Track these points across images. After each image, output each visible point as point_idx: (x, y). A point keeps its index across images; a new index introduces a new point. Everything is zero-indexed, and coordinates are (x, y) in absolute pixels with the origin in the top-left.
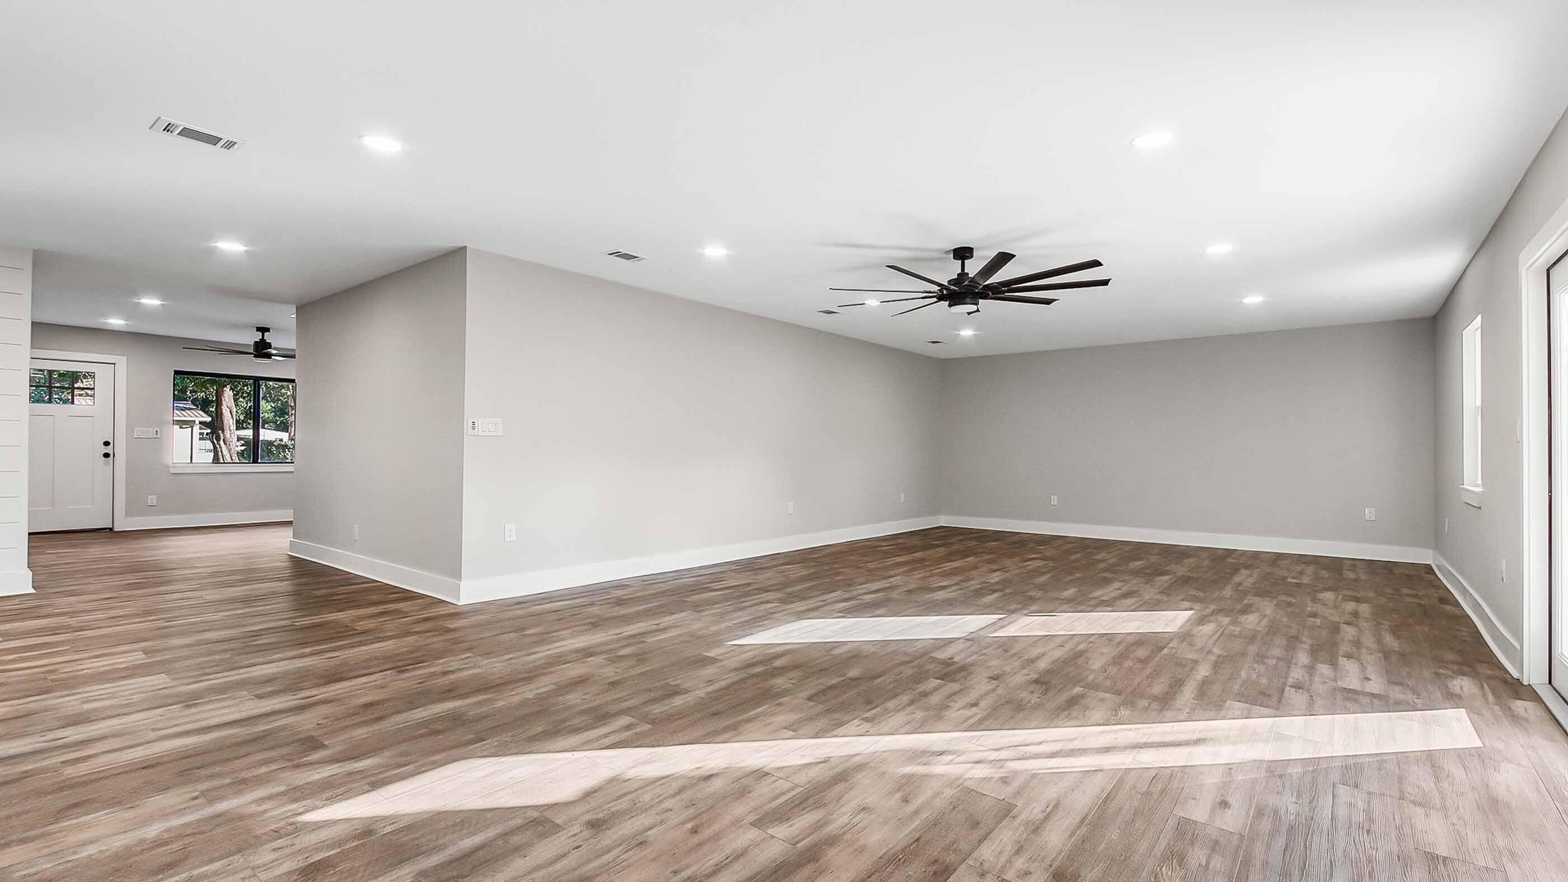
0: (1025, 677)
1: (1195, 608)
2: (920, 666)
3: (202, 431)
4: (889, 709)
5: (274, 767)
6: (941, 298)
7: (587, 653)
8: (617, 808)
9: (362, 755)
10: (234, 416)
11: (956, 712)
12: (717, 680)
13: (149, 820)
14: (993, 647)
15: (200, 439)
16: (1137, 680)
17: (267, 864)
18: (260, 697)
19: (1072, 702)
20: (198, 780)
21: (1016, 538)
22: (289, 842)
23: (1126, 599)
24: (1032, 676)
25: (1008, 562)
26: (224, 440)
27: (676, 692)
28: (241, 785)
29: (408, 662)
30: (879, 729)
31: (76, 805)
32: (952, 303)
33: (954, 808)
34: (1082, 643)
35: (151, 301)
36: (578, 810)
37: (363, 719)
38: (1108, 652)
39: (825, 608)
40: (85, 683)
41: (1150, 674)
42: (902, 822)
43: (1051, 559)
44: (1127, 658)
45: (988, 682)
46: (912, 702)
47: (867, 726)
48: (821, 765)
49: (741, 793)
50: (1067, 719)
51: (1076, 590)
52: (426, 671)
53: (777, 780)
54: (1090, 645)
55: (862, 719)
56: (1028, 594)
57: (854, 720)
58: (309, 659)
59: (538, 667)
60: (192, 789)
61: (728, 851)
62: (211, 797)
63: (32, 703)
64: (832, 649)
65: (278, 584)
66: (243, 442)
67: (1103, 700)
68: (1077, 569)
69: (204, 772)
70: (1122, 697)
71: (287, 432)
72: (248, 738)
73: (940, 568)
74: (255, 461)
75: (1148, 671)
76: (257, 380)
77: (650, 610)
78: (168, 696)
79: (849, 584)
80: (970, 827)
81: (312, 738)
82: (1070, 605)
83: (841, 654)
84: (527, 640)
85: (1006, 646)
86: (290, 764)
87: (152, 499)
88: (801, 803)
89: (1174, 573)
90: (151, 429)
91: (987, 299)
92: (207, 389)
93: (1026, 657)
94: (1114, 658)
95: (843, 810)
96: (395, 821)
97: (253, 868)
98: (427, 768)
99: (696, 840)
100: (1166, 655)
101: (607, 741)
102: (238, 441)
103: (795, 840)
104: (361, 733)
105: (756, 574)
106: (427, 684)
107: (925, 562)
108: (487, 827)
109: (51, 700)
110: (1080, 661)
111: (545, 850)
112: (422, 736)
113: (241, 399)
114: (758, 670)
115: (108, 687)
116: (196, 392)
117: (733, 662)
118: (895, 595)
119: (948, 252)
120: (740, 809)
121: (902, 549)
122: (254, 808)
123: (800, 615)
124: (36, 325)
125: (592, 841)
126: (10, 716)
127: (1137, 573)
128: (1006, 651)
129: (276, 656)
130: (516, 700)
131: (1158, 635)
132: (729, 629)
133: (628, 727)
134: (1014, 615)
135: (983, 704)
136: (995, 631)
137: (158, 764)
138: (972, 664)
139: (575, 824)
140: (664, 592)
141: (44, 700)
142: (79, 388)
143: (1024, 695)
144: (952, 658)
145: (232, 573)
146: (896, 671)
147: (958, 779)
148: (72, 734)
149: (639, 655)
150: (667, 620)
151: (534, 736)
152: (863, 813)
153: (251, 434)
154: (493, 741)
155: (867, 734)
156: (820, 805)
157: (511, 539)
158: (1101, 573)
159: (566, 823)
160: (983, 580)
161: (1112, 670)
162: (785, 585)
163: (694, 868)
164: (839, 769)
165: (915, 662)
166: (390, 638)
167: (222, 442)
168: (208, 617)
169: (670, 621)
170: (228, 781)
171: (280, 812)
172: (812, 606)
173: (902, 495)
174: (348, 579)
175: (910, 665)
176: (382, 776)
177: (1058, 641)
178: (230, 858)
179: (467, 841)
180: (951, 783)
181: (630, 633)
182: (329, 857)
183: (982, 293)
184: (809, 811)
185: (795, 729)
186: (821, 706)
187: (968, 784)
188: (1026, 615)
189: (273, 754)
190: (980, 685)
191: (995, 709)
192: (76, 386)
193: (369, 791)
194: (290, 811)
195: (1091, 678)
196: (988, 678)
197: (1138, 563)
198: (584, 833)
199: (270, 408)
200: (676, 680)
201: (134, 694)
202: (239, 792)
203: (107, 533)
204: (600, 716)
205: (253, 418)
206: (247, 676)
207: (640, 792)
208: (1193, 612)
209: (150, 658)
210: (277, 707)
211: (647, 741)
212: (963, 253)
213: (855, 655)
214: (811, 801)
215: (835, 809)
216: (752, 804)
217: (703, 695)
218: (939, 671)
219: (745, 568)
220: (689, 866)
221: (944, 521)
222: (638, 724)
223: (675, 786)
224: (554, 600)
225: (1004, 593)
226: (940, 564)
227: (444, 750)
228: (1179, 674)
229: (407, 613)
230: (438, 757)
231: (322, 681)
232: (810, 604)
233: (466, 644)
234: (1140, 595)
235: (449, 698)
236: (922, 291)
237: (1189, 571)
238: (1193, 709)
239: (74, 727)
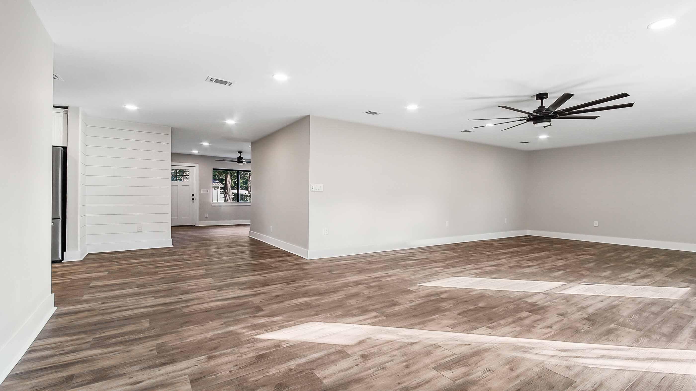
0: (580, 316)
1: (691, 287)
2: (518, 305)
3: (221, 190)
4: (501, 324)
5: (247, 316)
6: (529, 120)
7: (357, 283)
8: (373, 351)
9: (276, 315)
10: (231, 185)
11: (539, 329)
12: (414, 301)
13: (208, 331)
14: (560, 299)
15: (221, 193)
16: (652, 324)
17: (245, 353)
18: (241, 289)
19: (610, 332)
20: (223, 318)
21: (572, 243)
22: (252, 345)
23: (644, 279)
24: (584, 316)
25: (568, 256)
26: (228, 194)
27: (395, 304)
28: (237, 322)
29: (291, 281)
30: (496, 333)
31: (186, 322)
32: (535, 122)
33: (539, 377)
34: (615, 301)
35: (206, 144)
36: (356, 349)
37: (275, 301)
38: (633, 307)
39: (465, 272)
40: (187, 280)
41: (661, 321)
42: (510, 380)
43: (594, 255)
44: (645, 311)
45: (557, 316)
46: (514, 322)
47: (489, 331)
48: (467, 346)
49: (428, 353)
50: (606, 341)
51: (610, 272)
52: (297, 285)
53: (445, 350)
54: (621, 302)
55: (487, 327)
56: (580, 273)
57: (483, 327)
58: (258, 276)
59: (338, 288)
60: (221, 321)
61: (422, 379)
62: (227, 324)
63: (173, 285)
64: (470, 292)
65: (246, 247)
66: (233, 194)
67: (630, 332)
68: (611, 261)
69: (224, 315)
70: (642, 333)
71: (247, 190)
72: (238, 304)
73: (527, 256)
74: (238, 202)
75: (659, 320)
76: (238, 171)
77: (383, 267)
78: (213, 286)
79: (478, 261)
80: (548, 388)
81: (259, 307)
82: (607, 280)
83: (475, 295)
84: (334, 276)
85: (568, 299)
86: (252, 316)
87: (207, 215)
88: (457, 362)
89: (676, 266)
90: (206, 190)
91: (556, 119)
92: (222, 175)
93: (580, 306)
94: (636, 310)
95: (478, 369)
96: (288, 343)
97: (241, 353)
98: (298, 323)
99: (407, 371)
100: (670, 312)
101: (368, 322)
102: (232, 194)
103: (455, 379)
104: (275, 306)
105: (431, 254)
106: (297, 290)
107: (519, 253)
108: (322, 350)
109: (178, 285)
110: (614, 310)
111: (344, 364)
112: (296, 310)
113: (233, 179)
114: (433, 298)
115: (195, 282)
116: (219, 176)
117: (422, 293)
118: (502, 268)
119: (533, 96)
120: (427, 360)
121: (507, 246)
122: (240, 331)
123: (454, 274)
124: (173, 154)
125: (363, 363)
126: (167, 289)
127: (651, 265)
128: (568, 301)
129: (246, 274)
130: (330, 300)
131: (666, 300)
132: (419, 278)
133: (376, 317)
134: (572, 283)
135: (554, 327)
136: (561, 291)
137: (211, 311)
138: (548, 307)
139: (356, 355)
140: (388, 260)
141: (177, 284)
142: (185, 176)
143: (578, 325)
144: (536, 302)
145: (232, 242)
146: (504, 305)
147: (541, 363)
148: (185, 297)
149: (379, 286)
150: (391, 272)
151: (338, 316)
152: (488, 372)
153: (237, 191)
154: (323, 315)
155: (490, 334)
156: (467, 365)
157: (327, 234)
158: (627, 264)
159: (352, 354)
160: (553, 264)
161: (635, 317)
162: (445, 260)
163: (407, 383)
164: (476, 349)
165: (515, 302)
166: (283, 271)
167: (227, 195)
168: (225, 258)
169: (392, 272)
170: (232, 319)
171: (249, 333)
172: (459, 270)
173: (506, 219)
174: (268, 247)
175: (512, 303)
176: (283, 324)
177: (600, 299)
178: (234, 348)
179: (314, 355)
180: (538, 364)
181: (375, 276)
182: (266, 353)
183: (553, 116)
184: (461, 367)
185: (453, 327)
186: (465, 318)
187: (547, 366)
188: (580, 284)
189: (246, 311)
190: (552, 318)
191: (561, 331)
192: (184, 174)
193: (278, 330)
194: (253, 333)
195: (621, 320)
196: (558, 314)
197: (652, 260)
198: (360, 360)
199: (242, 181)
200: (396, 299)
201: (202, 285)
202: (236, 324)
203: (193, 227)
204: (364, 311)
205: (237, 186)
206: (236, 281)
207: (382, 346)
208: (690, 289)
209: (207, 272)
210: (247, 294)
211: (384, 324)
212: (542, 96)
213: (482, 296)
214: (461, 363)
215: (474, 368)
216: (434, 359)
217: (408, 307)
218: (529, 308)
219: (425, 251)
220: (405, 382)
221: (529, 233)
222: (380, 316)
223: (397, 345)
224: (344, 260)
225: (566, 271)
226: (527, 254)
227: (304, 317)
228: (680, 323)
229: (289, 261)
230: (302, 319)
231: (261, 285)
232: (458, 269)
233: (311, 275)
234: (653, 278)
235: (306, 296)
236: (518, 117)
237: (687, 265)
238: (690, 343)
239: (185, 295)
